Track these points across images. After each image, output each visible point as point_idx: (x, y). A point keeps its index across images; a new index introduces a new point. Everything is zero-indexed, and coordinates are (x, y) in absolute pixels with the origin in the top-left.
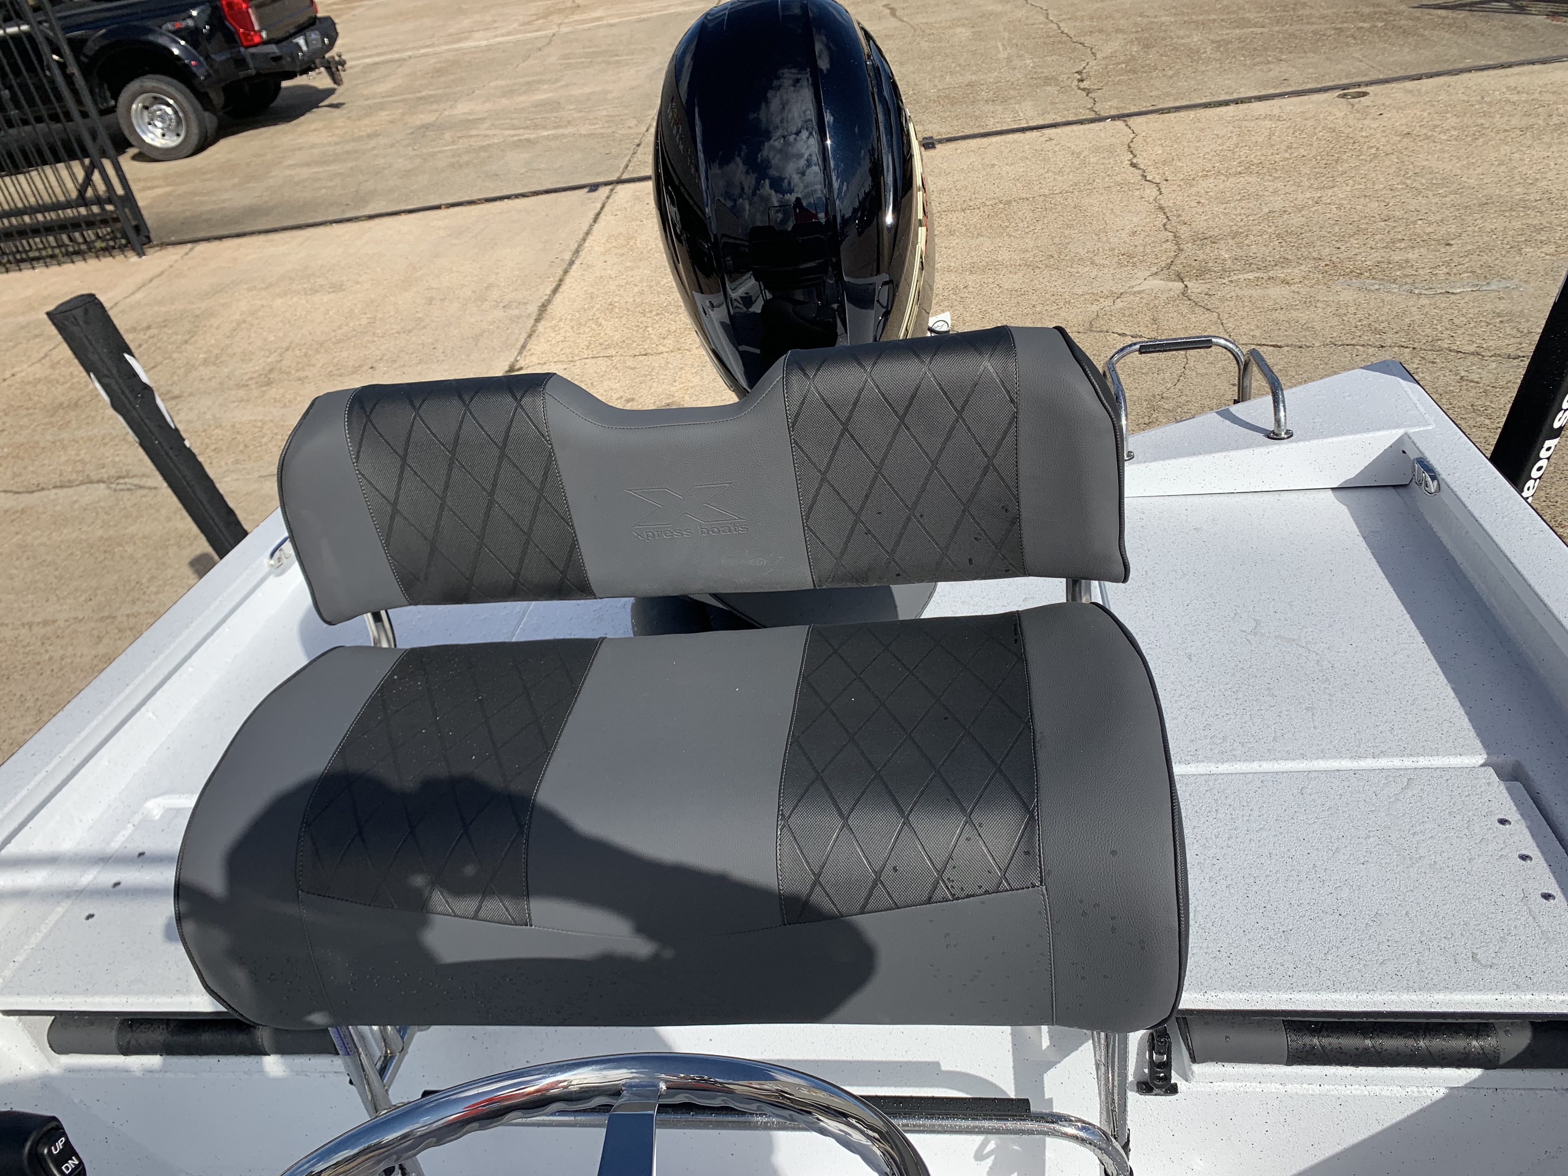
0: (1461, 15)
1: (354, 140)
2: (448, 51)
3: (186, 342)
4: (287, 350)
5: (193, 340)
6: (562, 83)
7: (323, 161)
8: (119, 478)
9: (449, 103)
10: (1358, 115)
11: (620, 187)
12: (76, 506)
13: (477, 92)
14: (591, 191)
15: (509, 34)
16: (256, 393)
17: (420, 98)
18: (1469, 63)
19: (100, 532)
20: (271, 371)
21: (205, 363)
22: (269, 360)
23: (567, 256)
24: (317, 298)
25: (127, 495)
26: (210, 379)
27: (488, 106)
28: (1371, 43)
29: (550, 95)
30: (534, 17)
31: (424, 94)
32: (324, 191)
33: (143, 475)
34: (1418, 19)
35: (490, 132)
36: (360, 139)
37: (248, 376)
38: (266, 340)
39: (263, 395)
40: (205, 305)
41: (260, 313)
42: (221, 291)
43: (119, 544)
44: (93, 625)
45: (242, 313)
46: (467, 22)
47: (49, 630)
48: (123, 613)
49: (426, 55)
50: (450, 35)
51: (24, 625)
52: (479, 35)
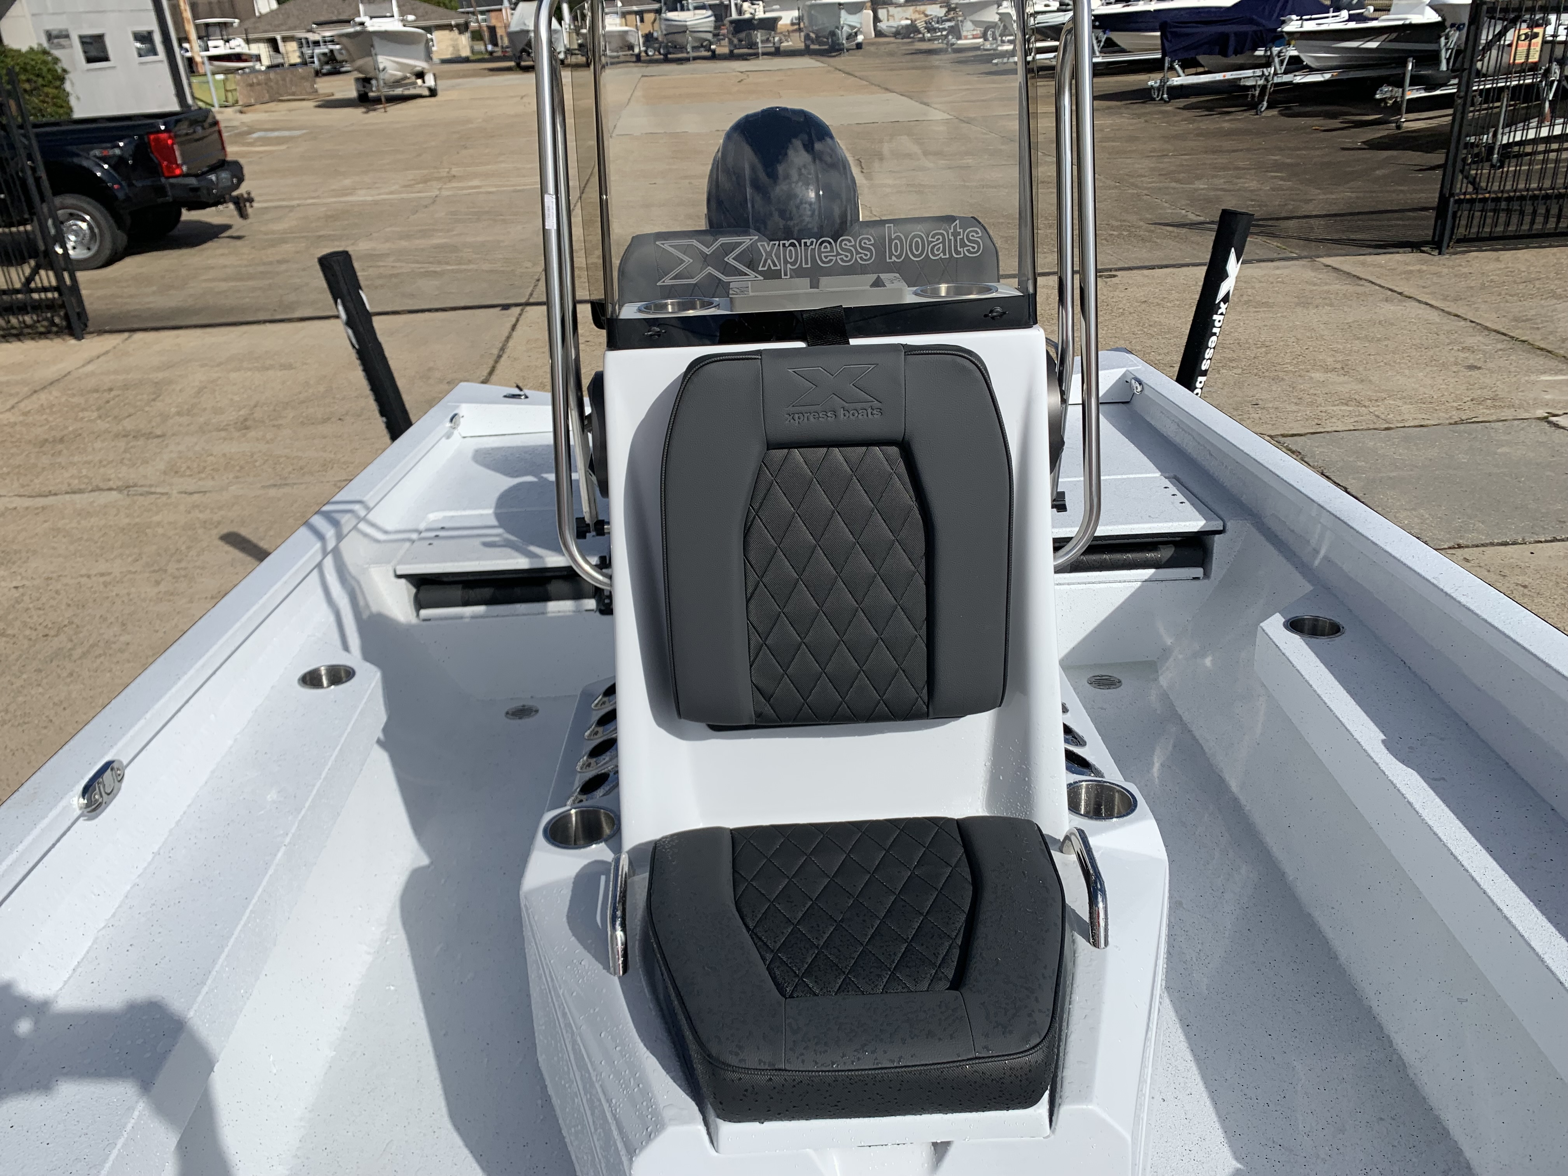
0: (1184, 231)
1: (264, 264)
2: (335, 202)
3: (154, 400)
4: (255, 406)
5: (161, 398)
6: (454, 233)
7: (238, 277)
8: (127, 487)
10: (1110, 289)
11: (528, 308)
12: (95, 504)
13: (375, 235)
14: (502, 309)
15: (391, 193)
16: (236, 434)
17: (320, 237)
18: (1188, 261)
19: (127, 521)
20: (246, 420)
21: (179, 414)
22: (242, 413)
23: (496, 352)
24: (271, 373)
25: (141, 498)
26: (188, 425)
27: (388, 245)
28: (1118, 244)
29: (445, 240)
30: (413, 182)
31: (322, 233)
32: (247, 300)
33: (151, 486)
34: (1153, 231)
35: (397, 264)
36: (271, 263)
37: (225, 423)
38: (232, 400)
39: (244, 435)
40: (160, 375)
41: (219, 382)
42: (172, 367)
43: (149, 527)
44: (147, 575)
45: (201, 382)
46: (347, 182)
47: (107, 579)
48: (172, 568)
49: (313, 204)
50: (333, 190)
51: (82, 576)
52: (363, 192)
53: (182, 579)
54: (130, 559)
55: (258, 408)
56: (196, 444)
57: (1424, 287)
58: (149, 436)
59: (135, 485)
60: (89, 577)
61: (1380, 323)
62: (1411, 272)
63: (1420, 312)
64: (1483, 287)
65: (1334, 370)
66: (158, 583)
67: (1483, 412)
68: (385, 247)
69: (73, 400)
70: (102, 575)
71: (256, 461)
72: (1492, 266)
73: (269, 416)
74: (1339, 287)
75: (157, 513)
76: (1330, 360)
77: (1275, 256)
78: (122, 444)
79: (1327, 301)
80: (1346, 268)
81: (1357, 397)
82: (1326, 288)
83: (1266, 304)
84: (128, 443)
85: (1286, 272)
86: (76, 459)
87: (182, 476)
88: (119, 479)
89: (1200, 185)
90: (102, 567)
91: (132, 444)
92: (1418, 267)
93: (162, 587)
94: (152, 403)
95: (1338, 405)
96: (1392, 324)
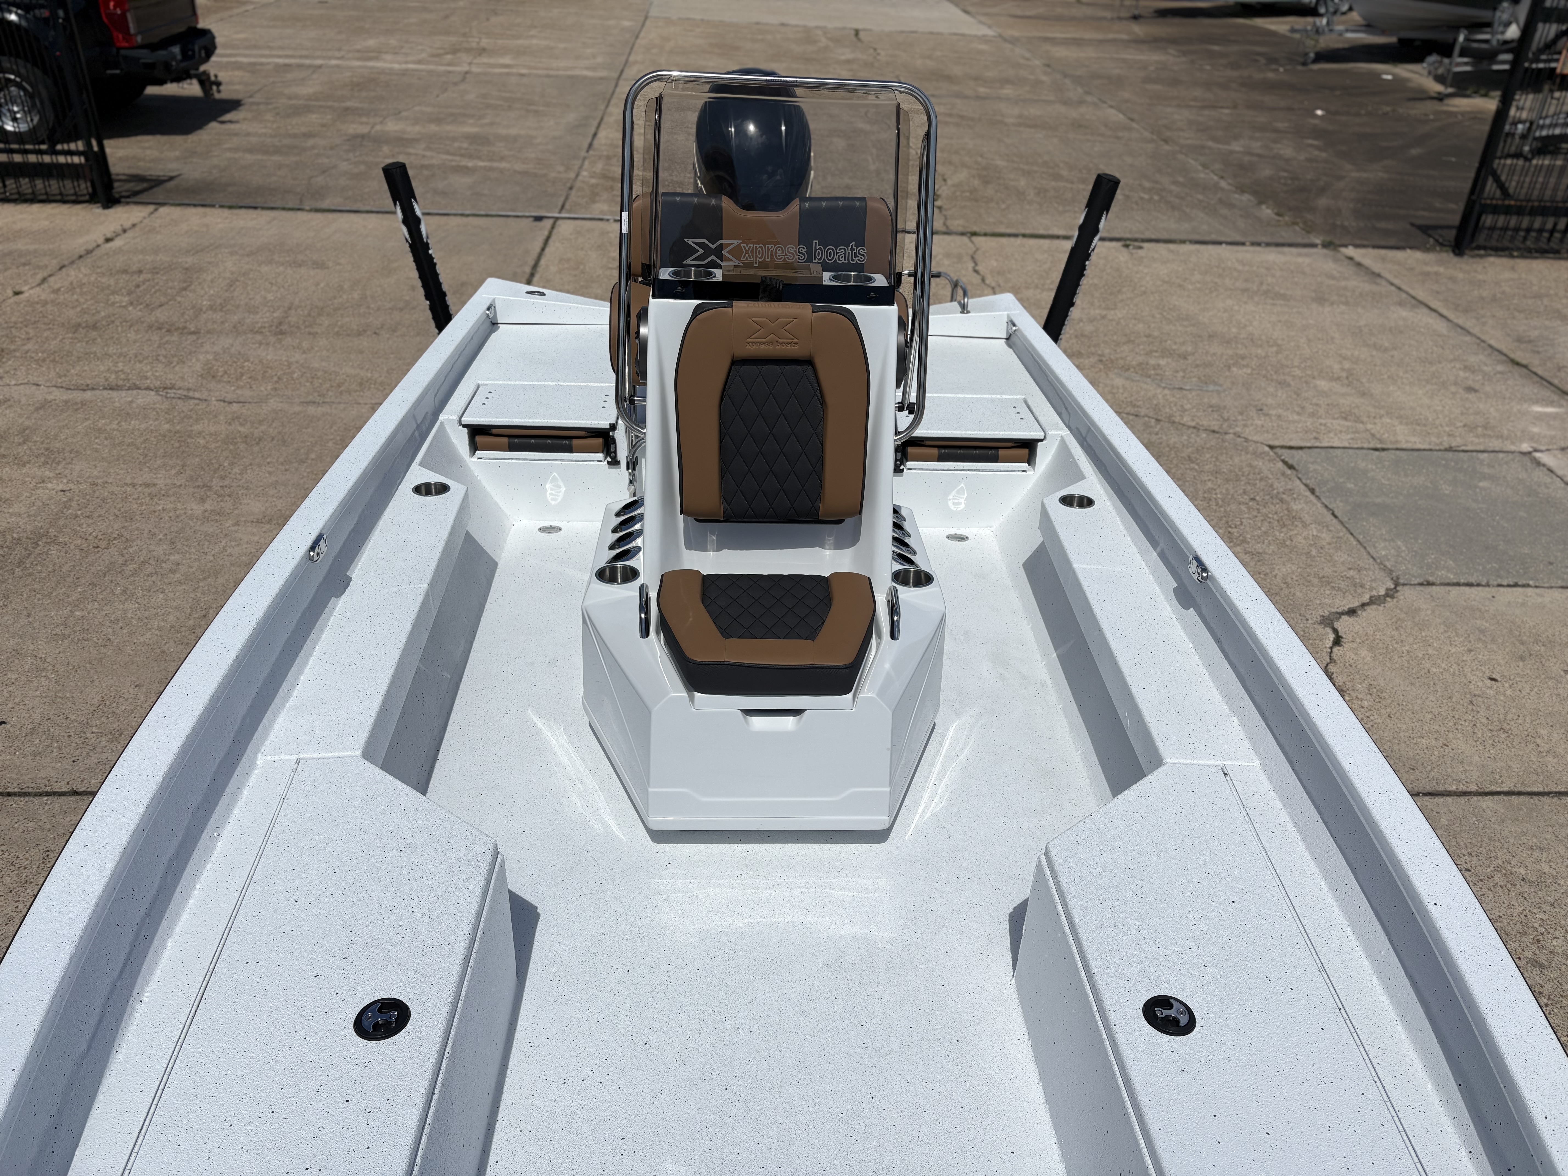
2: (360, 67)
3: (185, 289)
4: (290, 308)
5: (193, 287)
6: (487, 121)
8: (165, 388)
9: (378, 119)
10: (1135, 262)
12: (134, 405)
13: (404, 114)
14: (536, 221)
15: (419, 62)
16: (272, 339)
17: (347, 109)
18: (1214, 237)
19: (167, 426)
20: (280, 323)
21: (211, 308)
22: (275, 315)
24: (303, 270)
25: (179, 402)
26: (222, 323)
27: (419, 128)
28: (1148, 210)
29: (477, 129)
30: (441, 51)
31: (348, 104)
33: (189, 390)
36: (295, 136)
37: (259, 325)
38: (265, 298)
39: (280, 341)
40: (190, 260)
41: (251, 276)
42: (202, 250)
43: (189, 436)
44: (191, 490)
45: (232, 273)
46: (371, 43)
47: (153, 490)
48: (216, 483)
49: (338, 66)
50: (358, 51)
51: (126, 484)
52: (389, 57)
53: (227, 498)
54: (173, 472)
55: (293, 311)
56: (232, 345)
57: (1438, 293)
58: (183, 331)
59: (172, 387)
60: (134, 485)
61: (1390, 330)
62: (1427, 274)
63: (1431, 321)
64: (1494, 299)
65: (1339, 379)
66: (203, 500)
67: (1473, 442)
68: (414, 130)
69: (104, 280)
70: (147, 485)
71: (294, 372)
72: (1507, 275)
73: (304, 321)
74: (1357, 283)
75: (197, 421)
76: (1336, 367)
77: (1300, 240)
78: (156, 338)
79: (1343, 299)
80: (1367, 262)
81: (1356, 411)
82: (1343, 283)
83: (1283, 297)
84: (161, 338)
85: (1307, 260)
86: (111, 350)
87: (219, 381)
88: (156, 378)
89: (1236, 146)
90: (147, 477)
91: (167, 338)
92: (1435, 269)
93: (208, 506)
94: (184, 293)
95: (1337, 419)
96: (1401, 332)
